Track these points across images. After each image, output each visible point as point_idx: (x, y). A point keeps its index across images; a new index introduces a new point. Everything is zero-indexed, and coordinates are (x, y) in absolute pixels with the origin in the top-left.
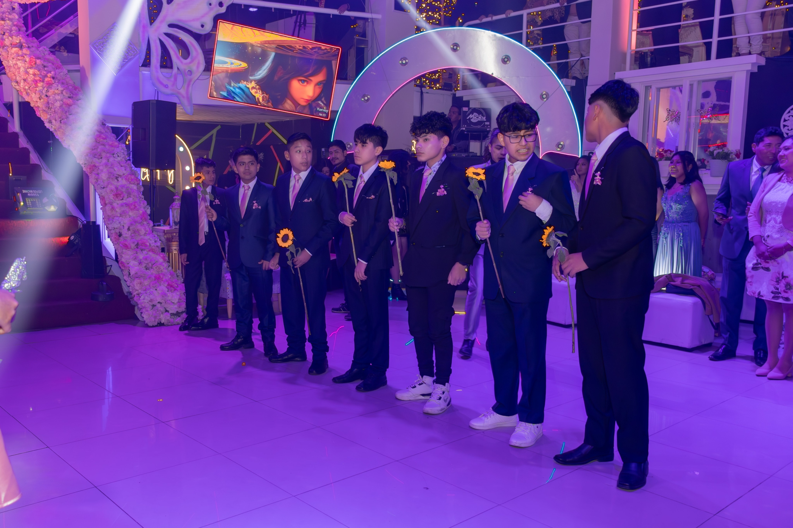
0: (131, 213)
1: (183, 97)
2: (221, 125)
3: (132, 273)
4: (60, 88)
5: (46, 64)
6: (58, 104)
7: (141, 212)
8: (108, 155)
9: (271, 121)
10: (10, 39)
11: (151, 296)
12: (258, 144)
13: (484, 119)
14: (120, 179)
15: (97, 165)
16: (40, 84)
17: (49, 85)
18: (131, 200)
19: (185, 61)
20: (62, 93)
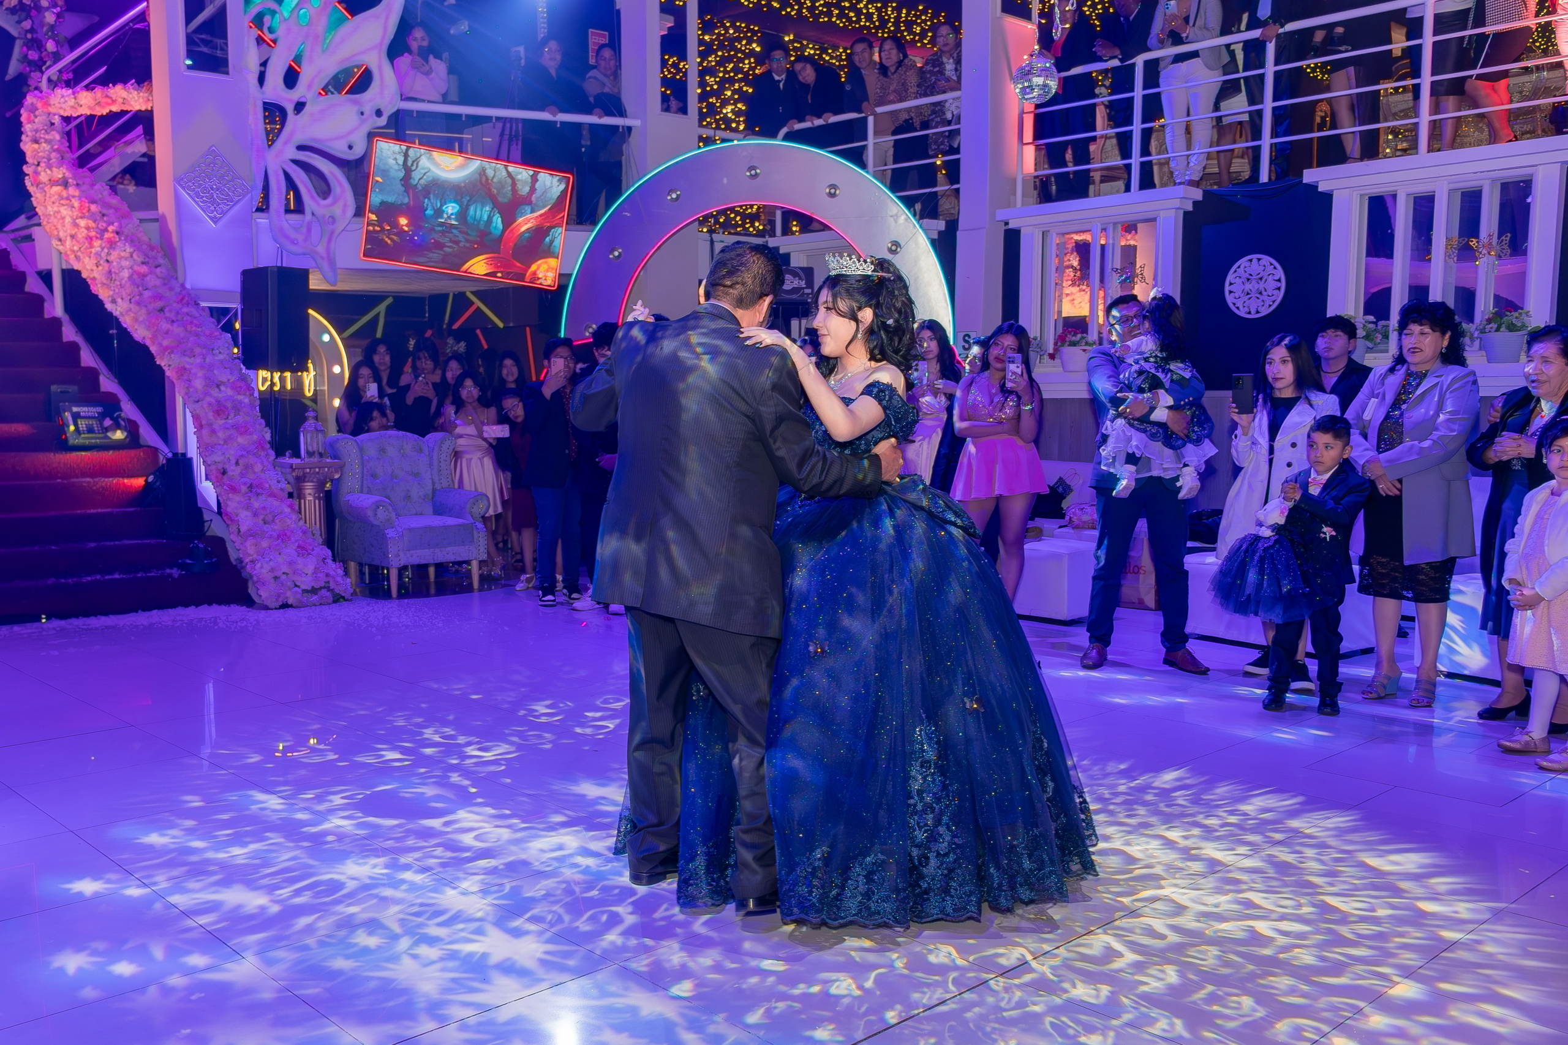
0: (241, 440)
1: (322, 258)
2: (394, 297)
3: (243, 529)
4: (129, 250)
5: (105, 211)
6: (125, 274)
7: (255, 437)
8: (204, 351)
9: (474, 289)
10: (49, 172)
11: (271, 563)
12: (455, 327)
13: (803, 284)
14: (222, 388)
15: (188, 367)
16: (97, 243)
17: (112, 244)
18: (241, 419)
19: (323, 202)
20: (131, 256)
